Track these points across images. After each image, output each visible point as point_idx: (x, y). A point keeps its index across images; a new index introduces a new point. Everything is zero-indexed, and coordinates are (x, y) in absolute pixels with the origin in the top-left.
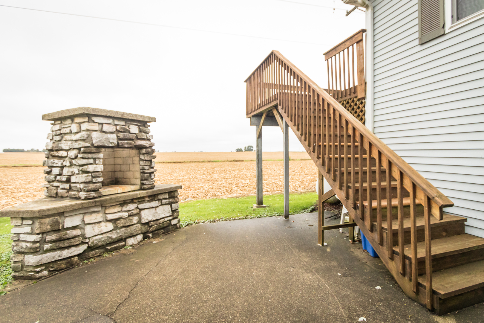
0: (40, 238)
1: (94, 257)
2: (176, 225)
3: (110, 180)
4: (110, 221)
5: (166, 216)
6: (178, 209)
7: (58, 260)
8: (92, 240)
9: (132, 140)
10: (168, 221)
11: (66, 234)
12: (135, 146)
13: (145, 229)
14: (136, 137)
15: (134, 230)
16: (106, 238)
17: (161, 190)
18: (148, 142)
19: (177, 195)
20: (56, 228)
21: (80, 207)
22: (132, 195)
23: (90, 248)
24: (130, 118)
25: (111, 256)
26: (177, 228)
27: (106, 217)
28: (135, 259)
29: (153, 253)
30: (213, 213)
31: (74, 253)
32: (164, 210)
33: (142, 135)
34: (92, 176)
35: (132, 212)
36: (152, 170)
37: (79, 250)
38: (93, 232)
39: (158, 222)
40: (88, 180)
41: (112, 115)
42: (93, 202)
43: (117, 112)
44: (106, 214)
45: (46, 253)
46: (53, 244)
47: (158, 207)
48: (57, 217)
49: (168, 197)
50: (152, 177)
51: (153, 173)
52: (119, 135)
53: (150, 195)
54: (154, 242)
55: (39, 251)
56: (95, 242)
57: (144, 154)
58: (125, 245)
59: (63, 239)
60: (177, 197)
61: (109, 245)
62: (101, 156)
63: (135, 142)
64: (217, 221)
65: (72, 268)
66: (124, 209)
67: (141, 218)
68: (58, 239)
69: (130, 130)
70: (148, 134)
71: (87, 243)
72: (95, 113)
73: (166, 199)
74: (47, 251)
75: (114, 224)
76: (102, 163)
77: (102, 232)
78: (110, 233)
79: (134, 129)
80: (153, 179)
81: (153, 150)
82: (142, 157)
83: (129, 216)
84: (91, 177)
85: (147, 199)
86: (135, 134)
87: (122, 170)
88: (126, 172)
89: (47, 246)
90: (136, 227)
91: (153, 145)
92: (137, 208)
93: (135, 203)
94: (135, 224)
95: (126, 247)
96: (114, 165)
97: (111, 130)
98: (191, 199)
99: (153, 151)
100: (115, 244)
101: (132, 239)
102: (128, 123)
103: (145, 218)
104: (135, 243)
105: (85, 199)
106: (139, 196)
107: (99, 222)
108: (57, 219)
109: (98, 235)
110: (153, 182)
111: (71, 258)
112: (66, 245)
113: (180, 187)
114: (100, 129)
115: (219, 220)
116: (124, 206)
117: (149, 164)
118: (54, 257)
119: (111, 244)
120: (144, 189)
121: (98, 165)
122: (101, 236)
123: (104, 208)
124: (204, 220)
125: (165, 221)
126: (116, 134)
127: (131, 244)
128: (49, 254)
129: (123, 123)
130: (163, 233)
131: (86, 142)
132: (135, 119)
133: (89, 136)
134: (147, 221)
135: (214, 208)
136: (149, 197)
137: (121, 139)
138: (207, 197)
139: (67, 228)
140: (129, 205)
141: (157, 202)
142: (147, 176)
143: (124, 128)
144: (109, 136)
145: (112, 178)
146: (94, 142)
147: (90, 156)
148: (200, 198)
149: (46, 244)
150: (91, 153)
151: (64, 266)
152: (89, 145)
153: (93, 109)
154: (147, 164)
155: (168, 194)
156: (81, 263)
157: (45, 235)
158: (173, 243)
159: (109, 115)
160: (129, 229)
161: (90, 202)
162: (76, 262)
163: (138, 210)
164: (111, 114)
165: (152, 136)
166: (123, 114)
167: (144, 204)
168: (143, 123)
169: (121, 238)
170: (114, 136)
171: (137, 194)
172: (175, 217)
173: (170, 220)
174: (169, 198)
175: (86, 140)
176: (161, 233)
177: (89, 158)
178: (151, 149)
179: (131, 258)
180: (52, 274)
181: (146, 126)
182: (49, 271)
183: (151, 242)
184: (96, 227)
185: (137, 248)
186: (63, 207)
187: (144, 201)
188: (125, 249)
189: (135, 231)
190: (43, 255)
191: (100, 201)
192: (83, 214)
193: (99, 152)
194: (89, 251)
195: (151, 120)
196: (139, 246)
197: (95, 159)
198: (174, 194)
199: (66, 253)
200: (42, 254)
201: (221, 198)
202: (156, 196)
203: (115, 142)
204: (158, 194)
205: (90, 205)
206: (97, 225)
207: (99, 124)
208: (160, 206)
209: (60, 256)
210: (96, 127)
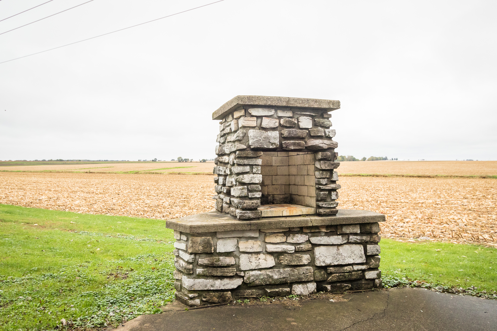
0: (193, 258)
1: (250, 298)
2: (373, 280)
3: (284, 196)
4: (271, 253)
5: (356, 262)
6: (377, 255)
7: (211, 290)
8: (248, 275)
9: (302, 139)
10: (358, 270)
11: (219, 260)
12: (306, 147)
13: (321, 275)
14: (307, 133)
15: (303, 273)
16: (266, 277)
17: (347, 219)
18: (327, 142)
19: (377, 231)
20: (207, 250)
21: (233, 229)
22: (300, 221)
23: (246, 285)
24: (299, 105)
25: (269, 303)
26: (375, 286)
27: (266, 248)
28: (293, 319)
29: (322, 318)
30: (459, 272)
31: (227, 286)
32: (352, 252)
33: (318, 131)
34: (248, 188)
35: (301, 246)
36: (333, 186)
37: (232, 284)
38: (249, 264)
39: (341, 270)
40: (243, 195)
41: (274, 104)
42: (248, 225)
43: (279, 99)
44: (266, 243)
45: (199, 278)
46: (205, 269)
47: (341, 245)
48: (208, 238)
49: (359, 232)
50: (333, 197)
51: (334, 190)
52: (283, 132)
53: (328, 224)
54: (332, 300)
55: (193, 274)
56: (252, 278)
57: (320, 160)
58: (290, 293)
59: (215, 265)
60: (376, 234)
61: (270, 287)
62: (259, 162)
63: (306, 142)
64: (458, 292)
65: (224, 305)
66: (290, 240)
67: (314, 258)
68: (211, 265)
69: (300, 123)
70: (328, 128)
71: (243, 277)
72: (252, 103)
73: (356, 234)
74: (199, 276)
75: (276, 260)
76: (260, 172)
77: (261, 267)
78: (270, 270)
79: (306, 122)
80: (334, 200)
81: (335, 153)
82: (318, 165)
83: (296, 252)
84: (246, 191)
85: (324, 230)
86: (307, 129)
87: (296, 184)
88: (301, 186)
89: (199, 270)
90: (307, 269)
91: (336, 145)
92: (309, 241)
93: (306, 234)
94: (304, 265)
95: (291, 296)
96: (289, 175)
97: (272, 126)
98: (429, 238)
99: (335, 156)
100: (277, 288)
101: (300, 286)
102: (297, 114)
103: (321, 259)
104: (304, 294)
105: (240, 219)
106: (310, 224)
107: (258, 253)
108: (209, 240)
109: (255, 270)
110: (335, 205)
111: (224, 292)
112: (219, 274)
113: (383, 219)
114: (259, 125)
115: (464, 291)
116: (289, 235)
117: (328, 177)
118: (206, 286)
119: (271, 285)
120: (319, 215)
121: (255, 175)
122: (259, 272)
123: (263, 235)
124: (431, 283)
125: (354, 271)
126: (280, 131)
127: (299, 293)
128: (201, 280)
129: (290, 114)
130: (351, 289)
131: (241, 144)
132: (307, 106)
133: (245, 135)
134: (323, 265)
135: (466, 262)
136: (327, 227)
137: (286, 138)
138: (461, 239)
139: (219, 252)
140: (297, 235)
141: (340, 237)
142: (324, 194)
143: (290, 122)
144: (270, 134)
145: (285, 194)
146: (250, 142)
147: (246, 162)
148: (446, 239)
149: (198, 267)
150: (247, 158)
151: (216, 299)
152: (245, 147)
153: (249, 98)
154: (324, 176)
155: (359, 227)
156: (235, 302)
157: (197, 257)
158: (358, 312)
159: (269, 103)
160: (296, 271)
161: (244, 224)
162: (229, 299)
163: (310, 246)
164: (272, 101)
165: (334, 132)
166: (289, 100)
167: (319, 238)
168: (320, 113)
169: (286, 281)
170: (276, 134)
171: (307, 221)
172: (371, 267)
173: (363, 271)
174: (362, 234)
175: (241, 140)
176: (347, 288)
177: (245, 165)
178: (331, 152)
179: (290, 317)
180: (204, 305)
181: (325, 116)
182: (202, 301)
183: (328, 299)
184: (253, 258)
185: (306, 302)
186: (214, 226)
187: (319, 232)
188: (289, 298)
189: (304, 276)
190: (196, 280)
191: (257, 224)
192: (238, 239)
193: (257, 157)
194: (246, 289)
195: (332, 107)
196: (309, 299)
197: (251, 166)
198: (371, 227)
199: (219, 284)
200: (195, 278)
201: (490, 246)
202: (339, 227)
203: (277, 142)
204: (342, 226)
205: (244, 228)
206: (254, 256)
207: (257, 117)
208: (345, 244)
209: (212, 286)
210: (253, 122)
